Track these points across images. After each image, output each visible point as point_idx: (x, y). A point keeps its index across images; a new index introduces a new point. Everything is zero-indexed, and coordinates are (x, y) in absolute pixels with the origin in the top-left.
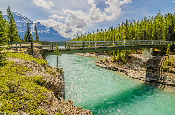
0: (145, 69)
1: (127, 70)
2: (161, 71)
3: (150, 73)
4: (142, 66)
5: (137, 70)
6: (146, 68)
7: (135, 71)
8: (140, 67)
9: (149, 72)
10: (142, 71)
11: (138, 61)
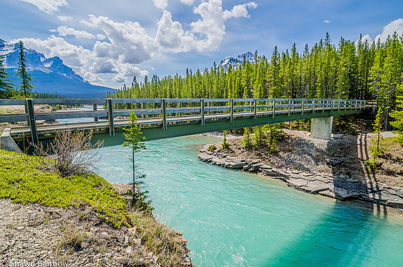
0: (326, 167)
1: (285, 170)
2: (365, 172)
3: (342, 176)
4: (317, 160)
5: (308, 170)
6: (328, 164)
7: (304, 173)
8: (313, 161)
9: (339, 174)
10: (320, 172)
11: (305, 148)
